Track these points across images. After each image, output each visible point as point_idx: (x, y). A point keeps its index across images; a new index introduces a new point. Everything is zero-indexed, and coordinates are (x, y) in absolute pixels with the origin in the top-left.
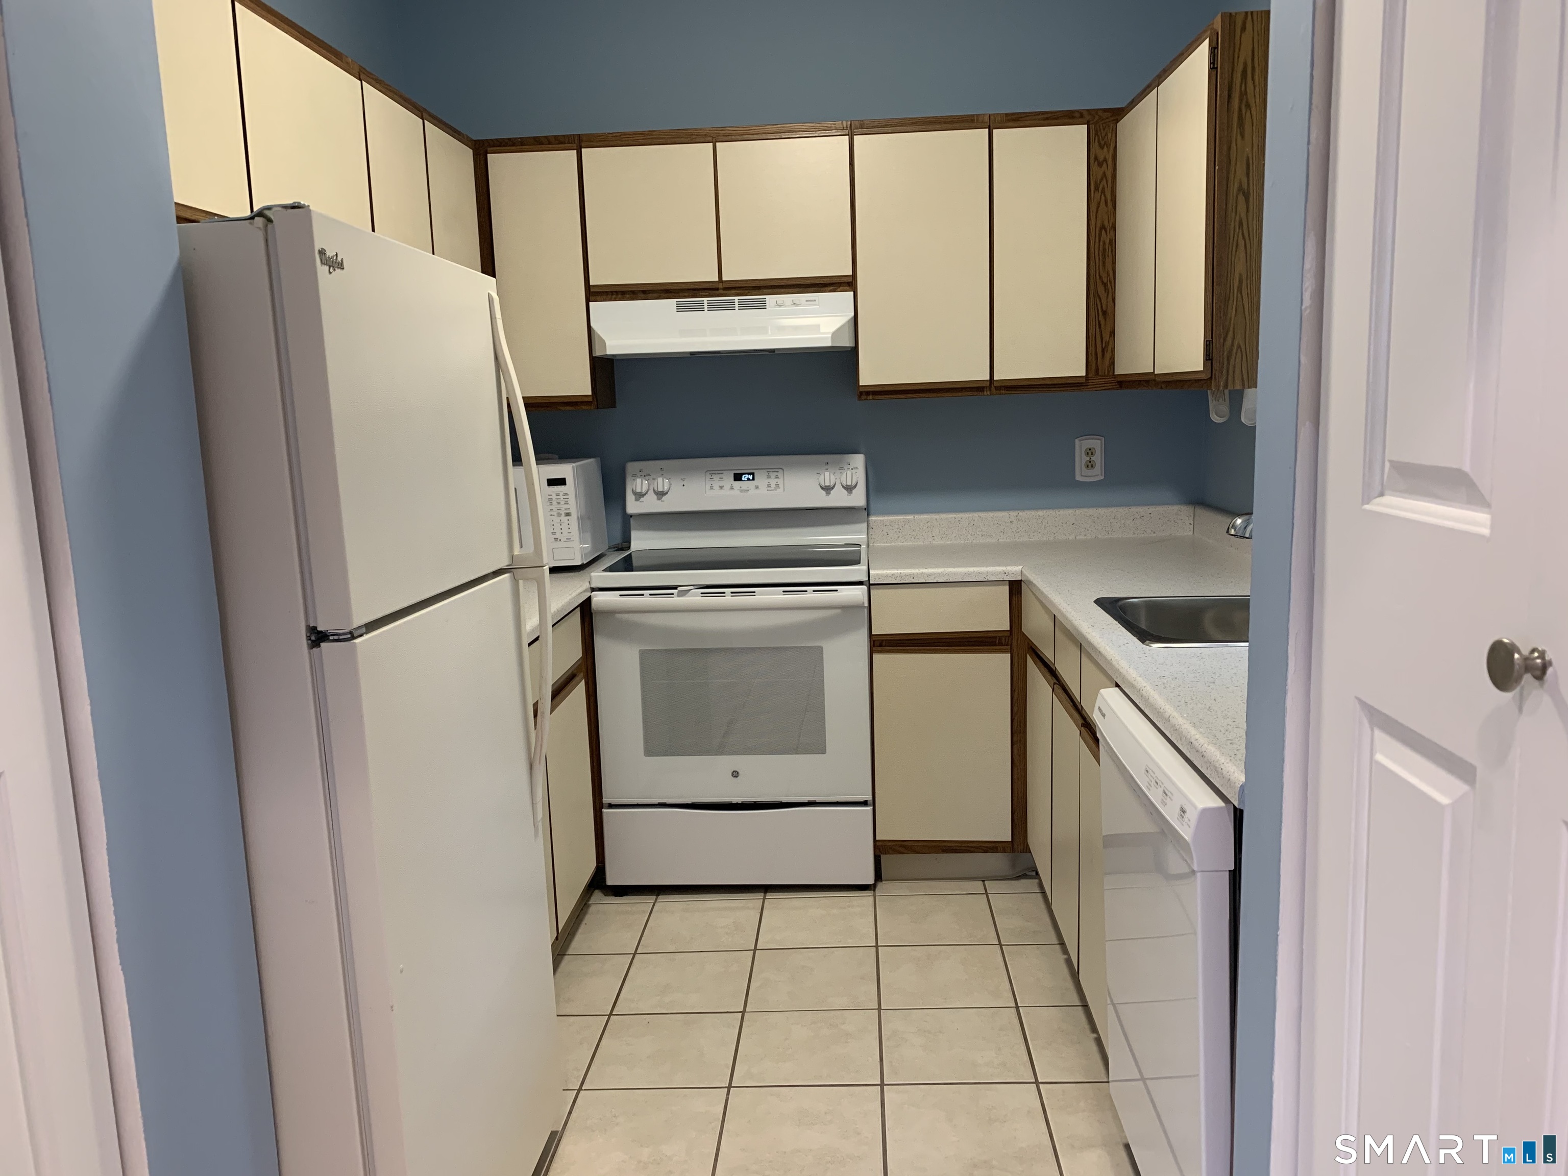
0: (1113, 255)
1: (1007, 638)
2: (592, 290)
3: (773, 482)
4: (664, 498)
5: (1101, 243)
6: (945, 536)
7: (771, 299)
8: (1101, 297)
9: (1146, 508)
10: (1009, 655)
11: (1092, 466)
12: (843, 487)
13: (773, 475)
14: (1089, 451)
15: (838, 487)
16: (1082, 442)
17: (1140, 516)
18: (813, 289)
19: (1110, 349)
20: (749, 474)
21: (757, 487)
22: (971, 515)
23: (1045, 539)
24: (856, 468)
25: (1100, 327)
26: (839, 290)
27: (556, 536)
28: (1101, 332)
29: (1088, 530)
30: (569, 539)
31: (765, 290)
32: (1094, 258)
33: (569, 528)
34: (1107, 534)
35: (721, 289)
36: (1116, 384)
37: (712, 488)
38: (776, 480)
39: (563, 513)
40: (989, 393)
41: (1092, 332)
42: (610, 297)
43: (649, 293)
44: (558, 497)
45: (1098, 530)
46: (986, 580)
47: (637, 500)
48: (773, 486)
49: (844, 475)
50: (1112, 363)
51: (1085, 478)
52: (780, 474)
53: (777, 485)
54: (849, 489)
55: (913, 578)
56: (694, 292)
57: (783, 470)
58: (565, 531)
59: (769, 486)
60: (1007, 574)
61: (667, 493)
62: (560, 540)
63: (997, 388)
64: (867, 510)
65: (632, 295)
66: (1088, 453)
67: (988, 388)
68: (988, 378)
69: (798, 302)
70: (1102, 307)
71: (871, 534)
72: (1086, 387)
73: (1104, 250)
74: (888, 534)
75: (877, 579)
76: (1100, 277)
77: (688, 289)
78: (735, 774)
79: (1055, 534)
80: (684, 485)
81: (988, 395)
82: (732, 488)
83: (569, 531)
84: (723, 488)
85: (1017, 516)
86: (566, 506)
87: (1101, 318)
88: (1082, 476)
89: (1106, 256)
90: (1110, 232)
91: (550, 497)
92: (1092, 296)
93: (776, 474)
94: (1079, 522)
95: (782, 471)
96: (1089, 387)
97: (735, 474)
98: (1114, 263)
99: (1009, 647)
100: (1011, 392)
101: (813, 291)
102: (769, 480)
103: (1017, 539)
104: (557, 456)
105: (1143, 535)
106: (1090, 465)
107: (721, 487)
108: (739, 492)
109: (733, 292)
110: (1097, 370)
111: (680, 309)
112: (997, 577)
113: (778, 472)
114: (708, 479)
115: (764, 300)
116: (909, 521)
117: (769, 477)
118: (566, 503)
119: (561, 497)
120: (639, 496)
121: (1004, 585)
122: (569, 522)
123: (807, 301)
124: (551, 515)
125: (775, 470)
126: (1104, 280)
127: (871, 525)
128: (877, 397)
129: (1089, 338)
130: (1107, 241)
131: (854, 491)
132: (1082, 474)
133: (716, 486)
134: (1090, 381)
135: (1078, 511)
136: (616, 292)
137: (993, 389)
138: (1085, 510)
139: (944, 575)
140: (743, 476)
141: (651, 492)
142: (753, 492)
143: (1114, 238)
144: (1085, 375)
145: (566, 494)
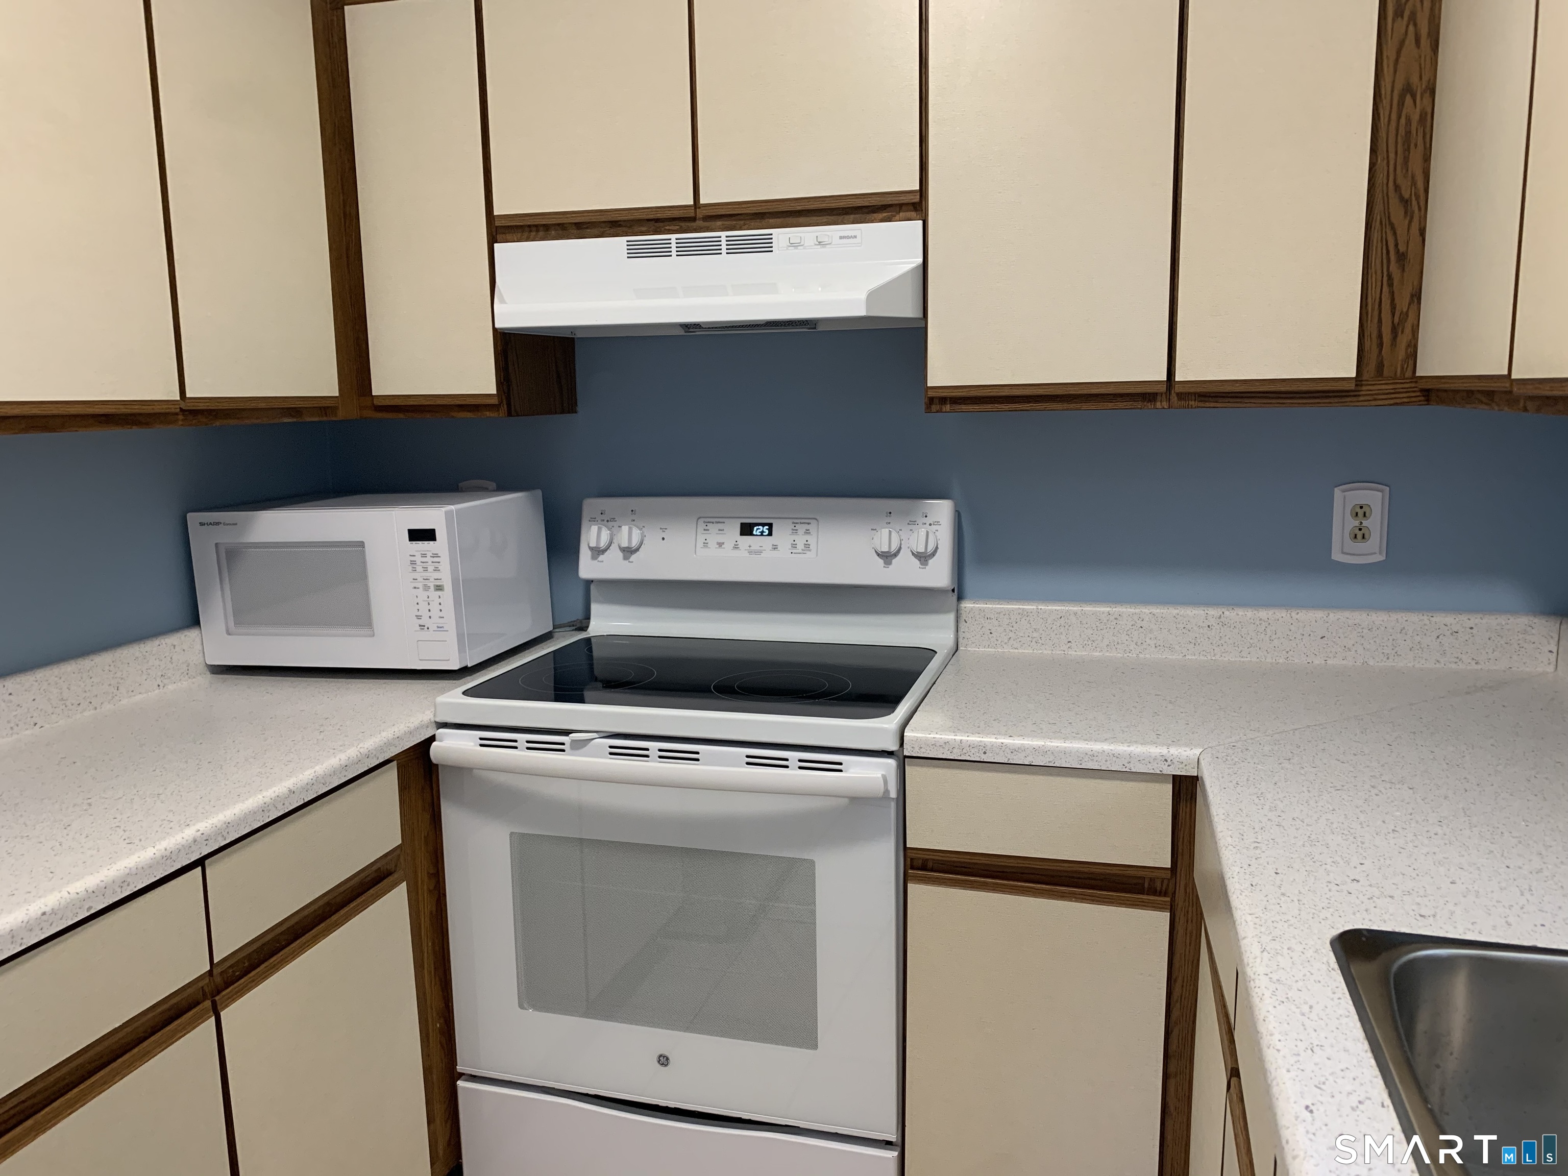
0: (1425, 143)
1: (1166, 882)
2: (497, 223)
3: (801, 540)
4: (633, 558)
5: (1403, 121)
6: (1090, 643)
7: (781, 236)
8: (1396, 226)
9: (1463, 618)
10: (1167, 915)
11: (1363, 537)
12: (913, 554)
13: (801, 528)
14: (1358, 510)
15: (905, 555)
16: (1346, 493)
17: (1450, 631)
18: (852, 216)
19: (1408, 330)
20: (763, 525)
21: (775, 547)
22: (1137, 611)
23: (1269, 660)
24: (937, 523)
25: (1391, 285)
26: (897, 217)
27: (421, 622)
28: (1392, 294)
29: (1350, 650)
30: (441, 627)
31: (770, 220)
32: (1385, 149)
33: (441, 610)
34: (1385, 659)
35: (700, 219)
36: (1418, 394)
37: (705, 544)
38: (807, 537)
39: (431, 585)
40: (1165, 404)
41: (1374, 293)
42: (526, 234)
43: (587, 228)
44: (424, 560)
45: (1368, 650)
46: (1127, 770)
47: (594, 557)
48: (800, 546)
49: (915, 534)
50: (1413, 355)
51: (1349, 557)
52: (812, 528)
53: (807, 546)
54: (923, 558)
55: (985, 753)
56: (657, 224)
57: (816, 519)
58: (435, 613)
59: (794, 546)
60: (1169, 763)
61: (637, 550)
62: (428, 628)
63: (1181, 396)
64: (959, 592)
65: (561, 232)
66: (1357, 513)
67: (1164, 396)
68: (1164, 378)
69: (826, 240)
70: (1396, 245)
71: (962, 630)
72: (1355, 399)
73: (1408, 133)
74: (991, 633)
75: (917, 749)
76: (1397, 188)
77: (648, 220)
78: (663, 1060)
79: (1287, 652)
80: (663, 539)
81: (1164, 408)
82: (736, 547)
83: (441, 614)
84: (723, 546)
85: (1220, 617)
86: (437, 575)
87: (1394, 267)
88: (1343, 553)
89: (1412, 146)
90: (1422, 99)
91: (413, 559)
92: (1376, 225)
93: (807, 527)
94: (1334, 634)
95: (815, 521)
96: (1362, 398)
97: (741, 524)
98: (1427, 158)
99: (1168, 899)
100: (1207, 404)
101: (851, 220)
102: (794, 537)
103: (1217, 657)
104: (493, 485)
105: (1454, 666)
106: (1360, 535)
107: (720, 545)
108: (747, 554)
109: (719, 223)
110: (1380, 367)
111: (634, 253)
112: (1149, 766)
113: (809, 524)
114: (700, 530)
115: (769, 237)
116: (1027, 614)
117: (795, 531)
118: (436, 570)
119: (429, 559)
120: (597, 552)
121: (1165, 782)
122: (440, 600)
123: (841, 238)
124: (415, 588)
125: (806, 521)
126: (1403, 192)
127: (964, 616)
128: (957, 407)
129: (1367, 305)
130: (1415, 118)
131: (931, 562)
132: (1345, 551)
133: (712, 543)
134: (1364, 388)
135: (1334, 616)
136: (536, 226)
137: (1174, 398)
138: (1347, 614)
139: (1045, 752)
140: (755, 528)
141: (614, 547)
142: (768, 554)
143: (1429, 111)
144: (1354, 375)
145: (436, 555)
